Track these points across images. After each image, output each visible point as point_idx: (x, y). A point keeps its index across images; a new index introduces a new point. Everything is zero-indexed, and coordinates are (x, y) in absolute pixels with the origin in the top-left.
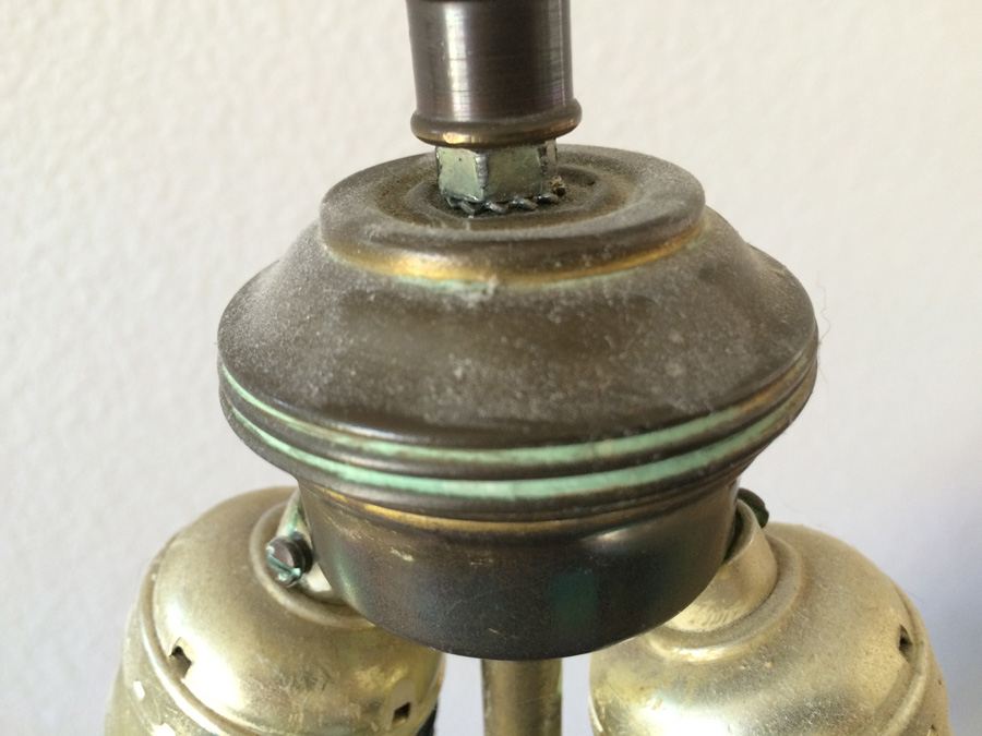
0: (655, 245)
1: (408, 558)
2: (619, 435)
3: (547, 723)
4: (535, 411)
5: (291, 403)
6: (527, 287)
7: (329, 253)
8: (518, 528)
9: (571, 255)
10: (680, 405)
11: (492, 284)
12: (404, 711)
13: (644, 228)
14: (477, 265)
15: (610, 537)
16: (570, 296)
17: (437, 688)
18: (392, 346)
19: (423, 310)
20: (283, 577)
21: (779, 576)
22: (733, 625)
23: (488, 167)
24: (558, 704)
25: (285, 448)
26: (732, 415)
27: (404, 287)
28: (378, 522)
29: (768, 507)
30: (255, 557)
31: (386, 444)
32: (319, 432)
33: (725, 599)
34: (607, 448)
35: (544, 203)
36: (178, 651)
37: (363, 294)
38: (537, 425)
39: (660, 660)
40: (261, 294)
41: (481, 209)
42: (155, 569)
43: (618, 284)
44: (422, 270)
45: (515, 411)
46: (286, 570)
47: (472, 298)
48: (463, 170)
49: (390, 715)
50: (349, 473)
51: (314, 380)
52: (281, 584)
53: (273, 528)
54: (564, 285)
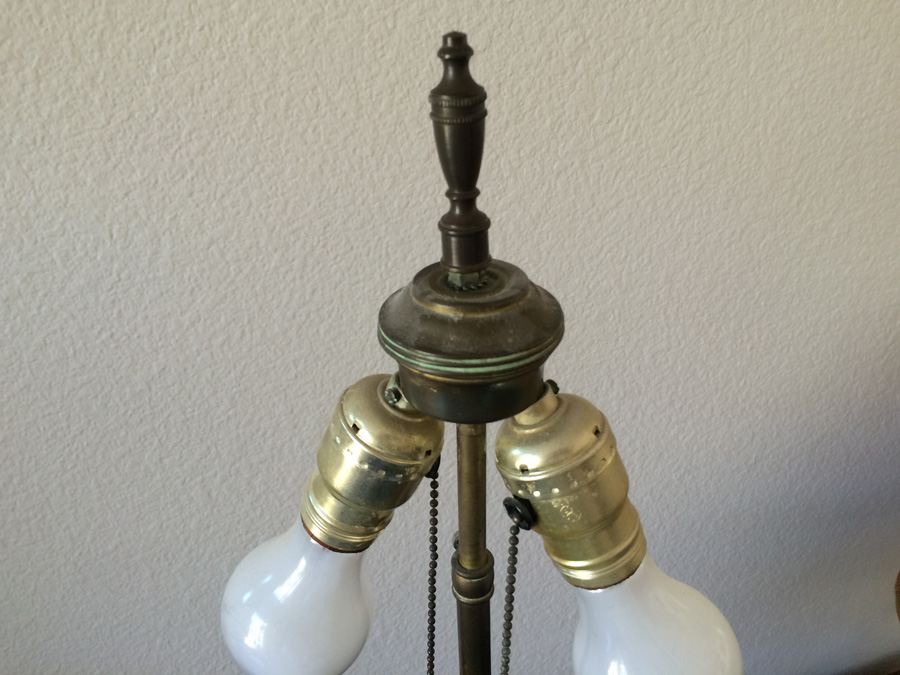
0: (509, 304)
1: (435, 391)
2: (492, 357)
3: (480, 462)
4: (471, 350)
5: (406, 345)
6: (471, 316)
7: (416, 301)
8: (466, 381)
9: (483, 307)
10: (509, 350)
11: (461, 315)
12: (428, 453)
13: (506, 300)
14: (458, 310)
15: (499, 385)
16: (483, 319)
17: (441, 449)
18: (433, 330)
19: (442, 321)
20: (390, 402)
21: (557, 408)
22: (541, 421)
23: (461, 277)
24: (485, 455)
25: (403, 357)
26: (525, 353)
27: (438, 315)
28: (427, 379)
29: (559, 386)
30: (380, 397)
31: (432, 357)
32: (413, 353)
33: (537, 413)
34: (489, 360)
35: (479, 288)
36: (354, 426)
37: (426, 316)
38: (471, 354)
39: (515, 433)
40: (392, 310)
41: (461, 289)
42: (342, 399)
43: (496, 316)
44: (441, 310)
45: (465, 350)
46: (392, 399)
47: (456, 319)
48: (455, 276)
49: (424, 453)
50: (421, 364)
51: (413, 338)
52: (390, 405)
53: (384, 387)
54: (481, 316)
